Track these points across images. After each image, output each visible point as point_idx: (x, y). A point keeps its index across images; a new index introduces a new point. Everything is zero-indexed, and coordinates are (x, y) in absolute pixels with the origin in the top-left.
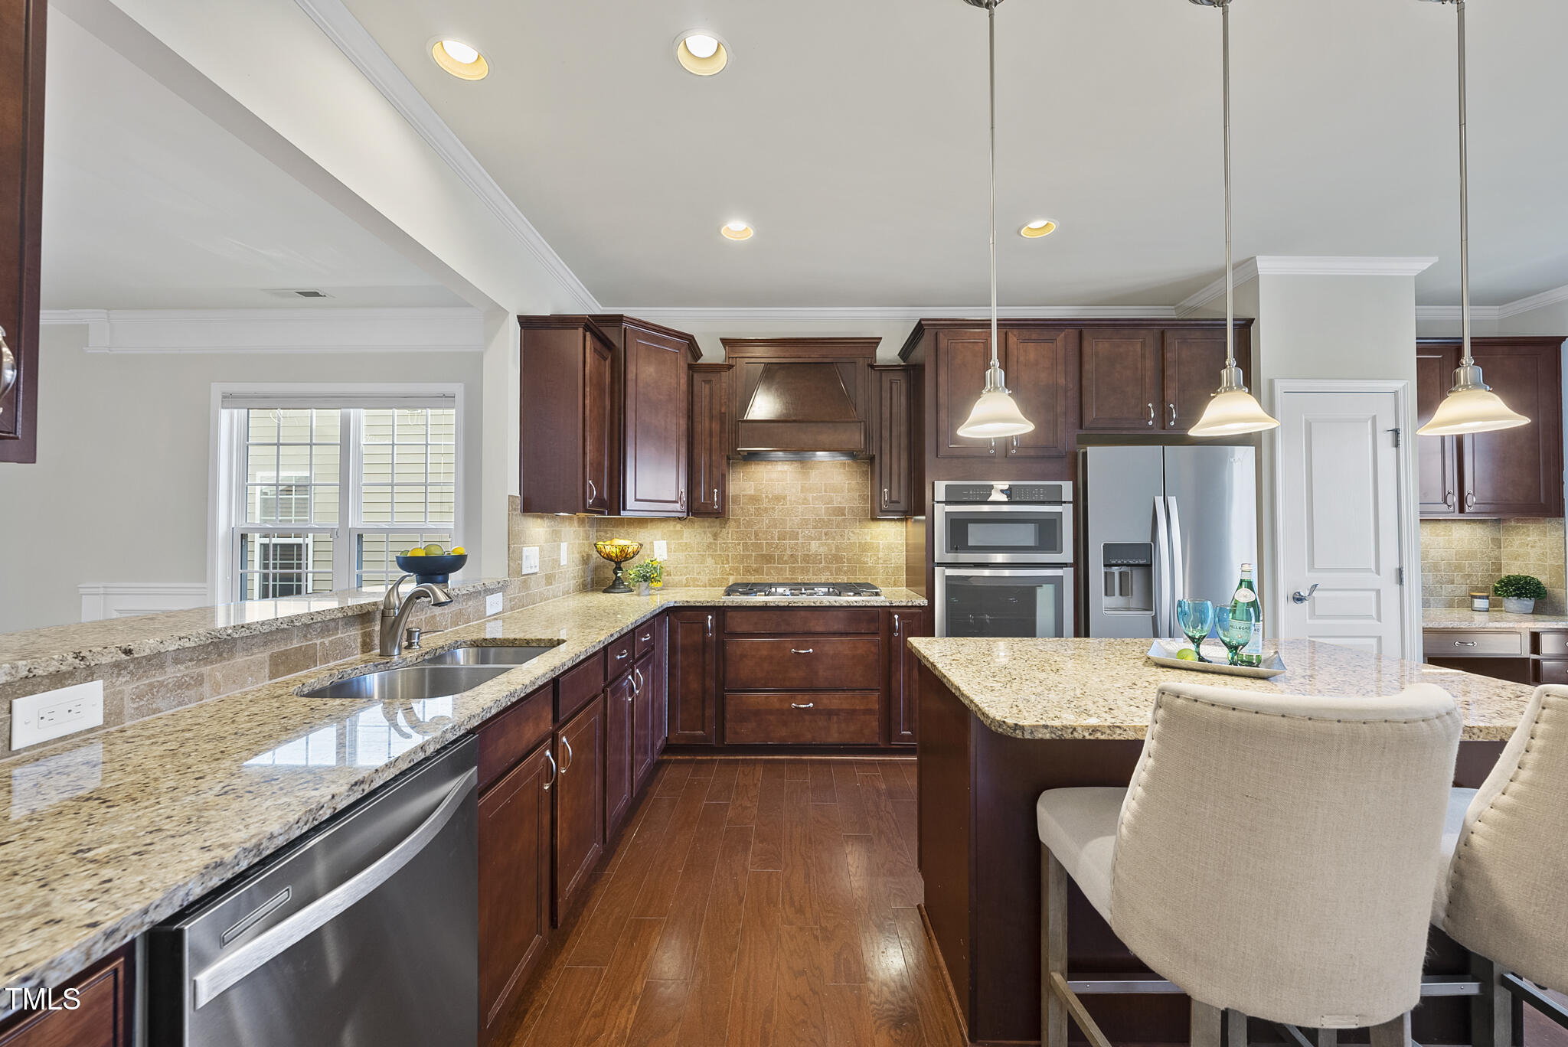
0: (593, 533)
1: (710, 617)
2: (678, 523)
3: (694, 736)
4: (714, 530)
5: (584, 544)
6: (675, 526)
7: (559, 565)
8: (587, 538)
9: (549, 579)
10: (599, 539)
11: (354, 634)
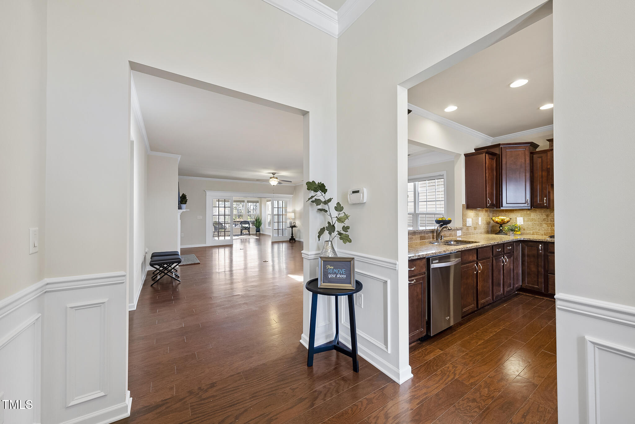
0: (491, 215)
1: (540, 245)
2: (528, 211)
3: (534, 287)
4: (547, 213)
5: (488, 218)
6: (527, 212)
7: (478, 224)
8: (489, 216)
9: (475, 228)
10: (493, 217)
11: (431, 235)
